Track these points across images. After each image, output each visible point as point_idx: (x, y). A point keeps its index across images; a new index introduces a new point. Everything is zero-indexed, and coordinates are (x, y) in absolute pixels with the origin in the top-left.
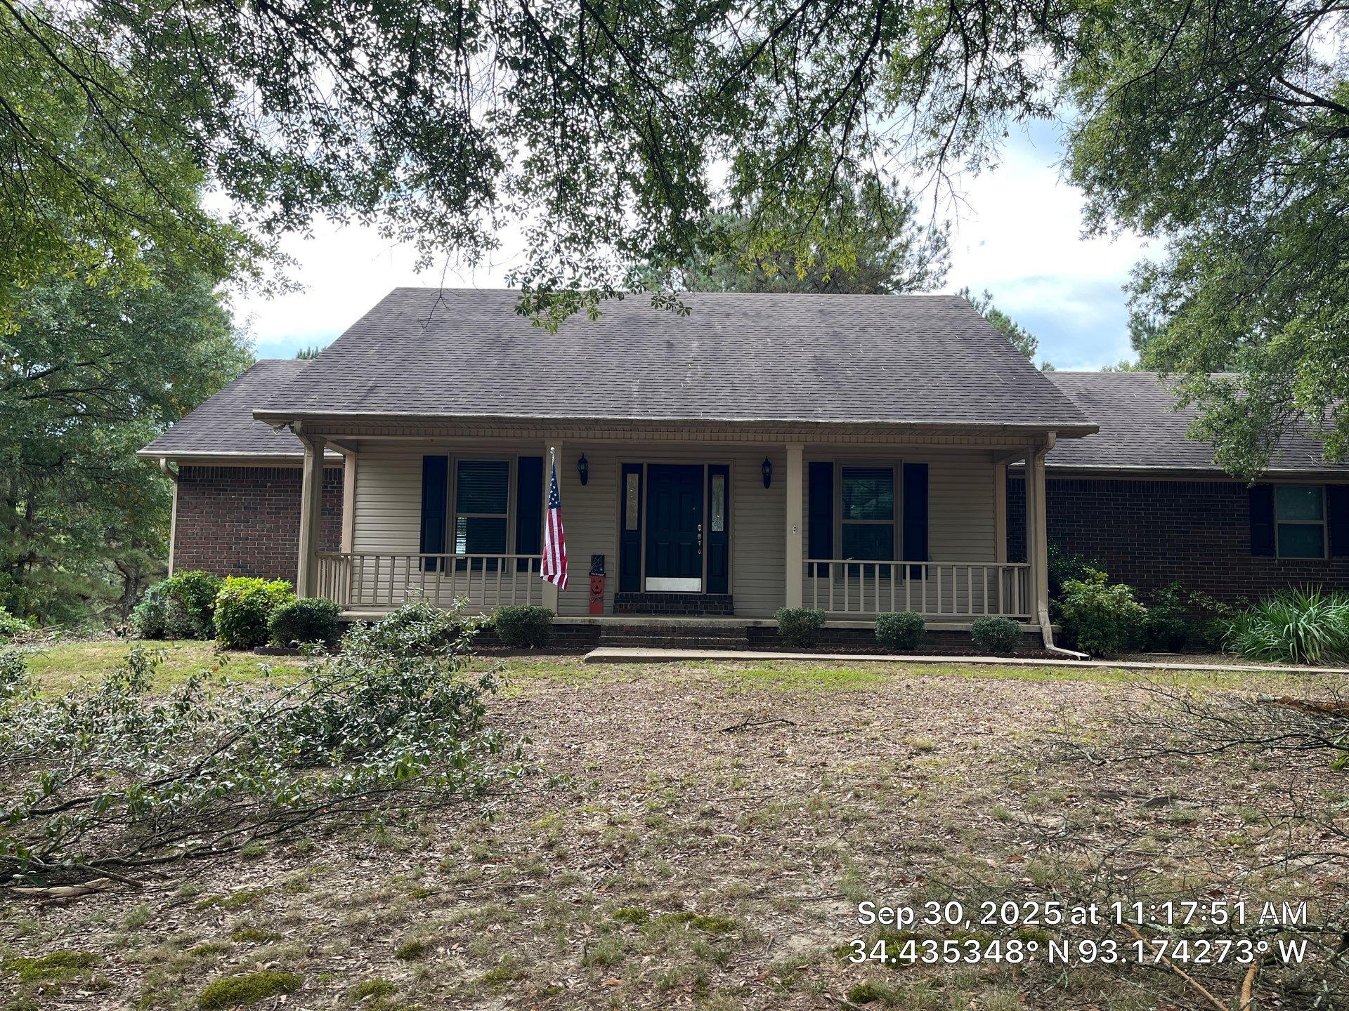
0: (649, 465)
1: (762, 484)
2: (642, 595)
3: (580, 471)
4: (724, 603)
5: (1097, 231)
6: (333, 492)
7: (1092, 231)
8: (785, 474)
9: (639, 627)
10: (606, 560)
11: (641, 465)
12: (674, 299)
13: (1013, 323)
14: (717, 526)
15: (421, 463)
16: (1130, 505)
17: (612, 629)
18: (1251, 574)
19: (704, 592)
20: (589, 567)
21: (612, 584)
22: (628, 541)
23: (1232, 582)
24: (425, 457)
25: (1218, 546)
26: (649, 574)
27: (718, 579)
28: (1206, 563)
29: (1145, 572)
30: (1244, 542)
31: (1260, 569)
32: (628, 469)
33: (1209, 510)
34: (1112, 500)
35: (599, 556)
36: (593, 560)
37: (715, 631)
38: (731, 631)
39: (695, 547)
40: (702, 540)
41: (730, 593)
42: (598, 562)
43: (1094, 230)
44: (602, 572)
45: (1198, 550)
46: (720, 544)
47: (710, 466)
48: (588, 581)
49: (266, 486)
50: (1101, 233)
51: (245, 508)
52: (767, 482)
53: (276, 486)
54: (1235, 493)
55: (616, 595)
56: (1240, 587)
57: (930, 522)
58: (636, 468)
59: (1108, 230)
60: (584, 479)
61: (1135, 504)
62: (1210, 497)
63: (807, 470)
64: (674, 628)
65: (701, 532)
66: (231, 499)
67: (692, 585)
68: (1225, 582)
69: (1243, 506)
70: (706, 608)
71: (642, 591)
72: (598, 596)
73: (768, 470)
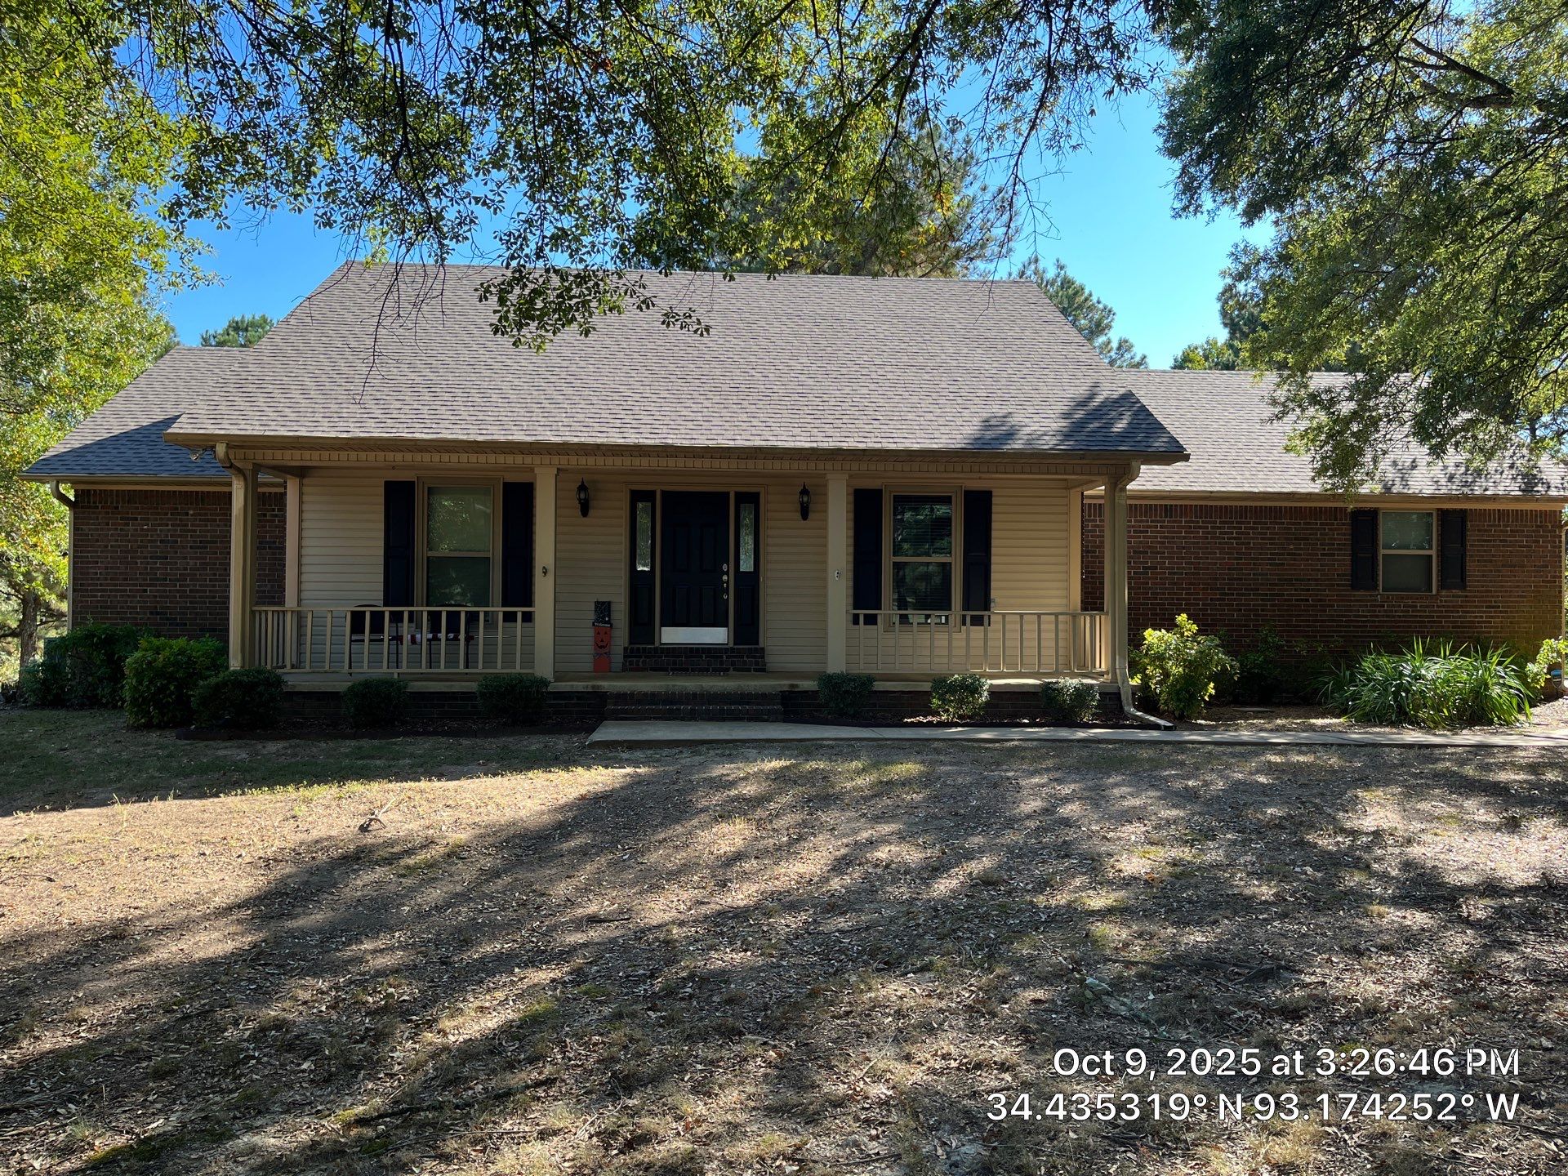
0: (663, 492)
1: (798, 515)
2: (656, 649)
3: (580, 500)
4: (754, 657)
5: (1192, 209)
6: (274, 521)
7: (1185, 208)
8: (826, 503)
9: (653, 694)
10: (614, 607)
11: (654, 492)
12: (690, 316)
13: (1087, 292)
14: (746, 565)
15: (382, 490)
16: (1221, 533)
17: (621, 697)
18: (1351, 611)
19: (731, 645)
20: (592, 616)
21: (621, 636)
22: (638, 585)
23: (1329, 621)
24: (386, 482)
25: (1316, 580)
26: (663, 624)
27: (748, 627)
28: (1302, 600)
29: (1234, 610)
30: (1344, 575)
31: (1360, 606)
32: (637, 496)
33: (1307, 539)
34: (1200, 527)
35: (604, 603)
36: (596, 607)
37: (743, 698)
38: (763, 697)
39: (719, 589)
40: (728, 582)
41: (761, 645)
42: (603, 609)
43: (1188, 207)
44: (609, 622)
45: (1293, 585)
46: (749, 585)
47: (737, 494)
48: (591, 633)
49: (187, 514)
50: (1196, 212)
51: (161, 541)
52: (805, 513)
53: (200, 514)
54: (1336, 519)
55: (625, 649)
56: (1338, 626)
57: (994, 559)
58: (648, 496)
59: (1204, 209)
60: (585, 509)
61: (1226, 533)
62: (1309, 523)
63: (851, 498)
64: (695, 695)
65: (727, 573)
66: (142, 530)
67: (717, 635)
68: (1322, 621)
69: (1344, 534)
70: (733, 664)
71: (657, 644)
72: (603, 651)
73: (805, 499)
